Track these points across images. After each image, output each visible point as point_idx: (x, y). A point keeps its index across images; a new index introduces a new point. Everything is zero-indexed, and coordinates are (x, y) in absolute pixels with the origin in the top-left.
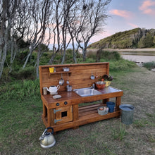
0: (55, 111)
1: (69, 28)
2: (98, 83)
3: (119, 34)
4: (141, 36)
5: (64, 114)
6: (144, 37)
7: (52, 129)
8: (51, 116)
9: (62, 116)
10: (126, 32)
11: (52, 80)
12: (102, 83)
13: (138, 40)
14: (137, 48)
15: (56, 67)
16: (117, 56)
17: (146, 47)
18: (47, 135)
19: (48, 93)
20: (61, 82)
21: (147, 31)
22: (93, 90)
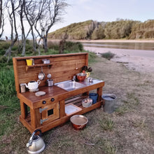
0: (41, 110)
1: (26, 15)
2: (78, 74)
3: (75, 25)
4: (94, 28)
5: (51, 112)
6: (96, 29)
7: (40, 130)
8: (36, 117)
9: (49, 115)
10: (80, 24)
11: (30, 74)
12: (82, 74)
13: (91, 32)
14: (91, 39)
15: (34, 59)
16: (80, 47)
17: (98, 39)
18: (35, 139)
19: (27, 90)
20: (41, 77)
21: (98, 23)
22: (74, 82)
